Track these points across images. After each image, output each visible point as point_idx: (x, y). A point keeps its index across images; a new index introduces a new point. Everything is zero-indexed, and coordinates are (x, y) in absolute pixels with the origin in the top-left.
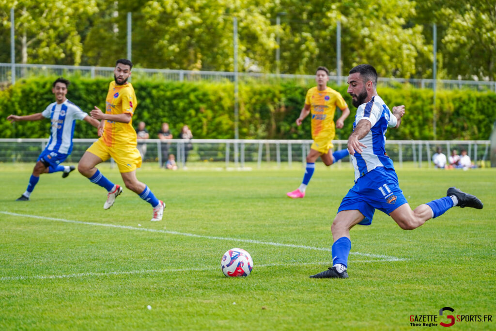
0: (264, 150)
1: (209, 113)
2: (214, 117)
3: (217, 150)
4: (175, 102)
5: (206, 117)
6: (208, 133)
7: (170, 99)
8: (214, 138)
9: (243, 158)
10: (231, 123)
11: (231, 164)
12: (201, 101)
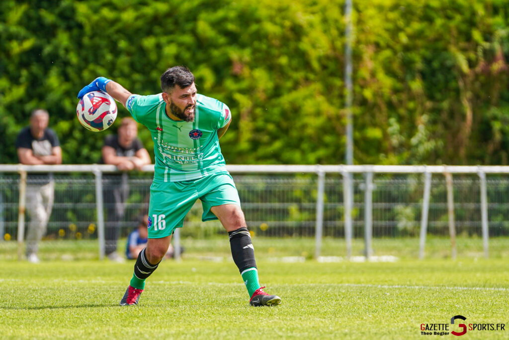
0: (440, 197)
1: (262, 79)
2: (277, 92)
3: (285, 196)
4: (149, 43)
5: (248, 91)
6: (255, 144)
7: (133, 34)
8: (277, 158)
9: (369, 223)
10: (329, 109)
11: (332, 243)
12: (233, 39)
